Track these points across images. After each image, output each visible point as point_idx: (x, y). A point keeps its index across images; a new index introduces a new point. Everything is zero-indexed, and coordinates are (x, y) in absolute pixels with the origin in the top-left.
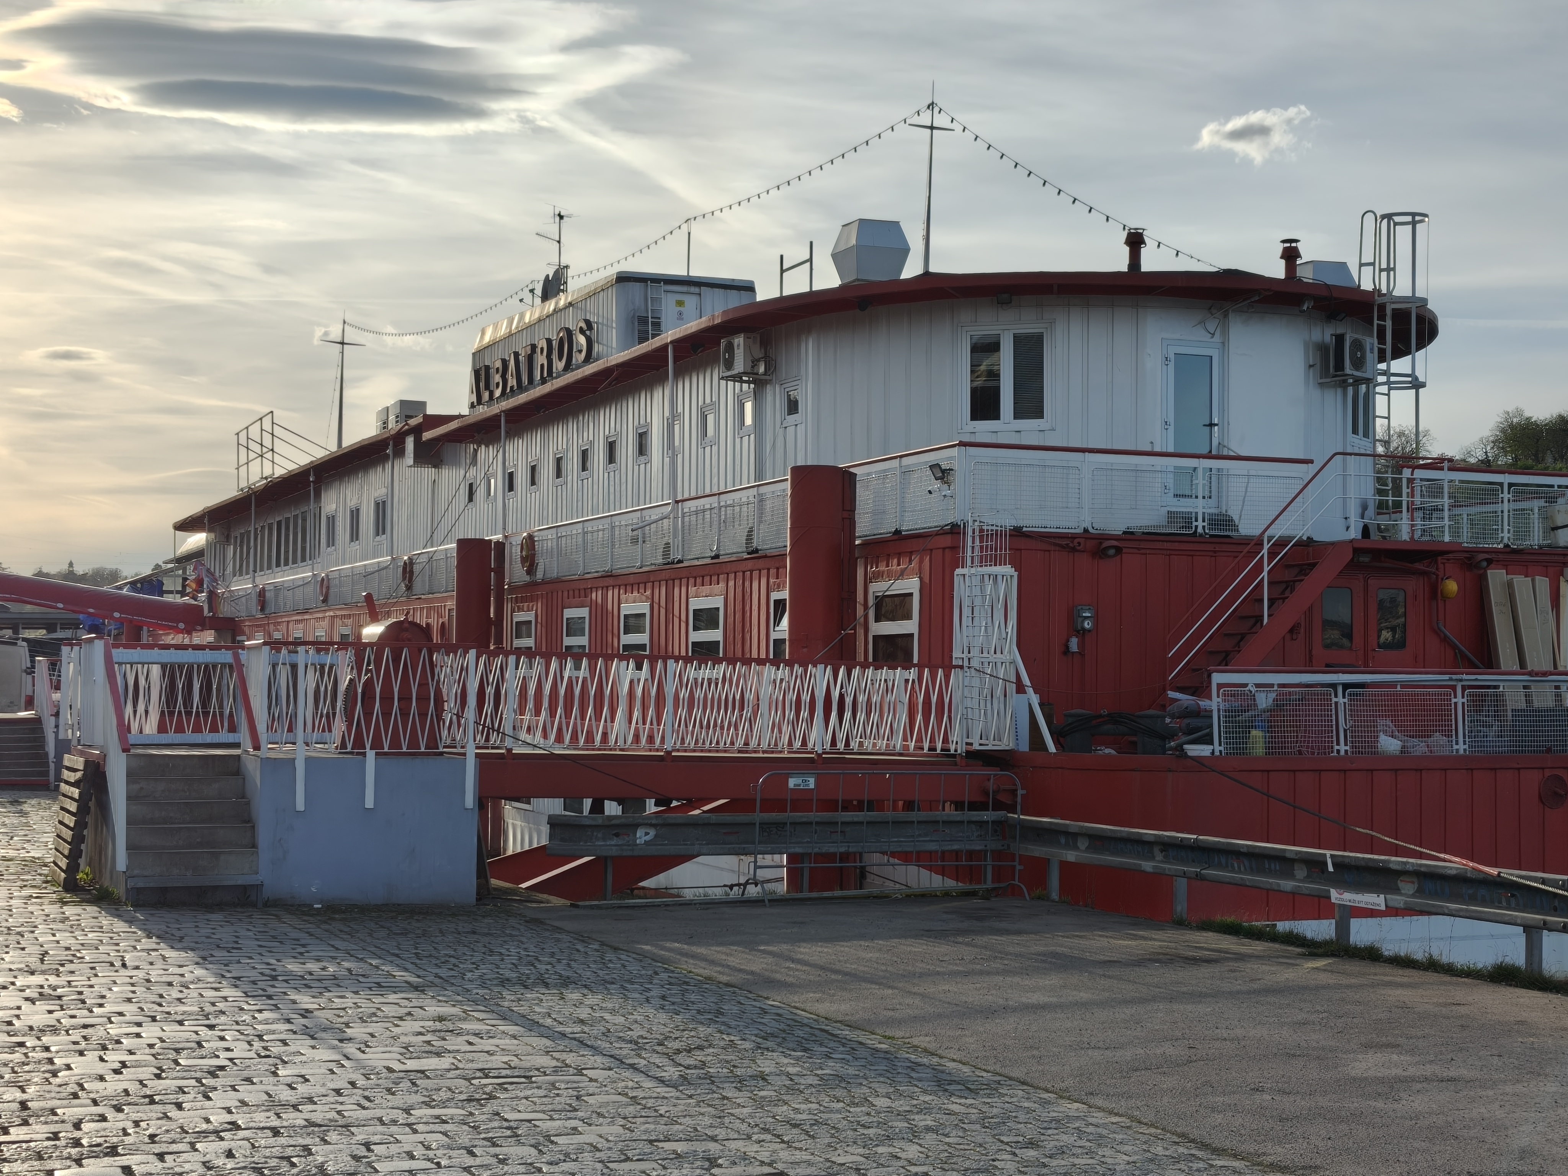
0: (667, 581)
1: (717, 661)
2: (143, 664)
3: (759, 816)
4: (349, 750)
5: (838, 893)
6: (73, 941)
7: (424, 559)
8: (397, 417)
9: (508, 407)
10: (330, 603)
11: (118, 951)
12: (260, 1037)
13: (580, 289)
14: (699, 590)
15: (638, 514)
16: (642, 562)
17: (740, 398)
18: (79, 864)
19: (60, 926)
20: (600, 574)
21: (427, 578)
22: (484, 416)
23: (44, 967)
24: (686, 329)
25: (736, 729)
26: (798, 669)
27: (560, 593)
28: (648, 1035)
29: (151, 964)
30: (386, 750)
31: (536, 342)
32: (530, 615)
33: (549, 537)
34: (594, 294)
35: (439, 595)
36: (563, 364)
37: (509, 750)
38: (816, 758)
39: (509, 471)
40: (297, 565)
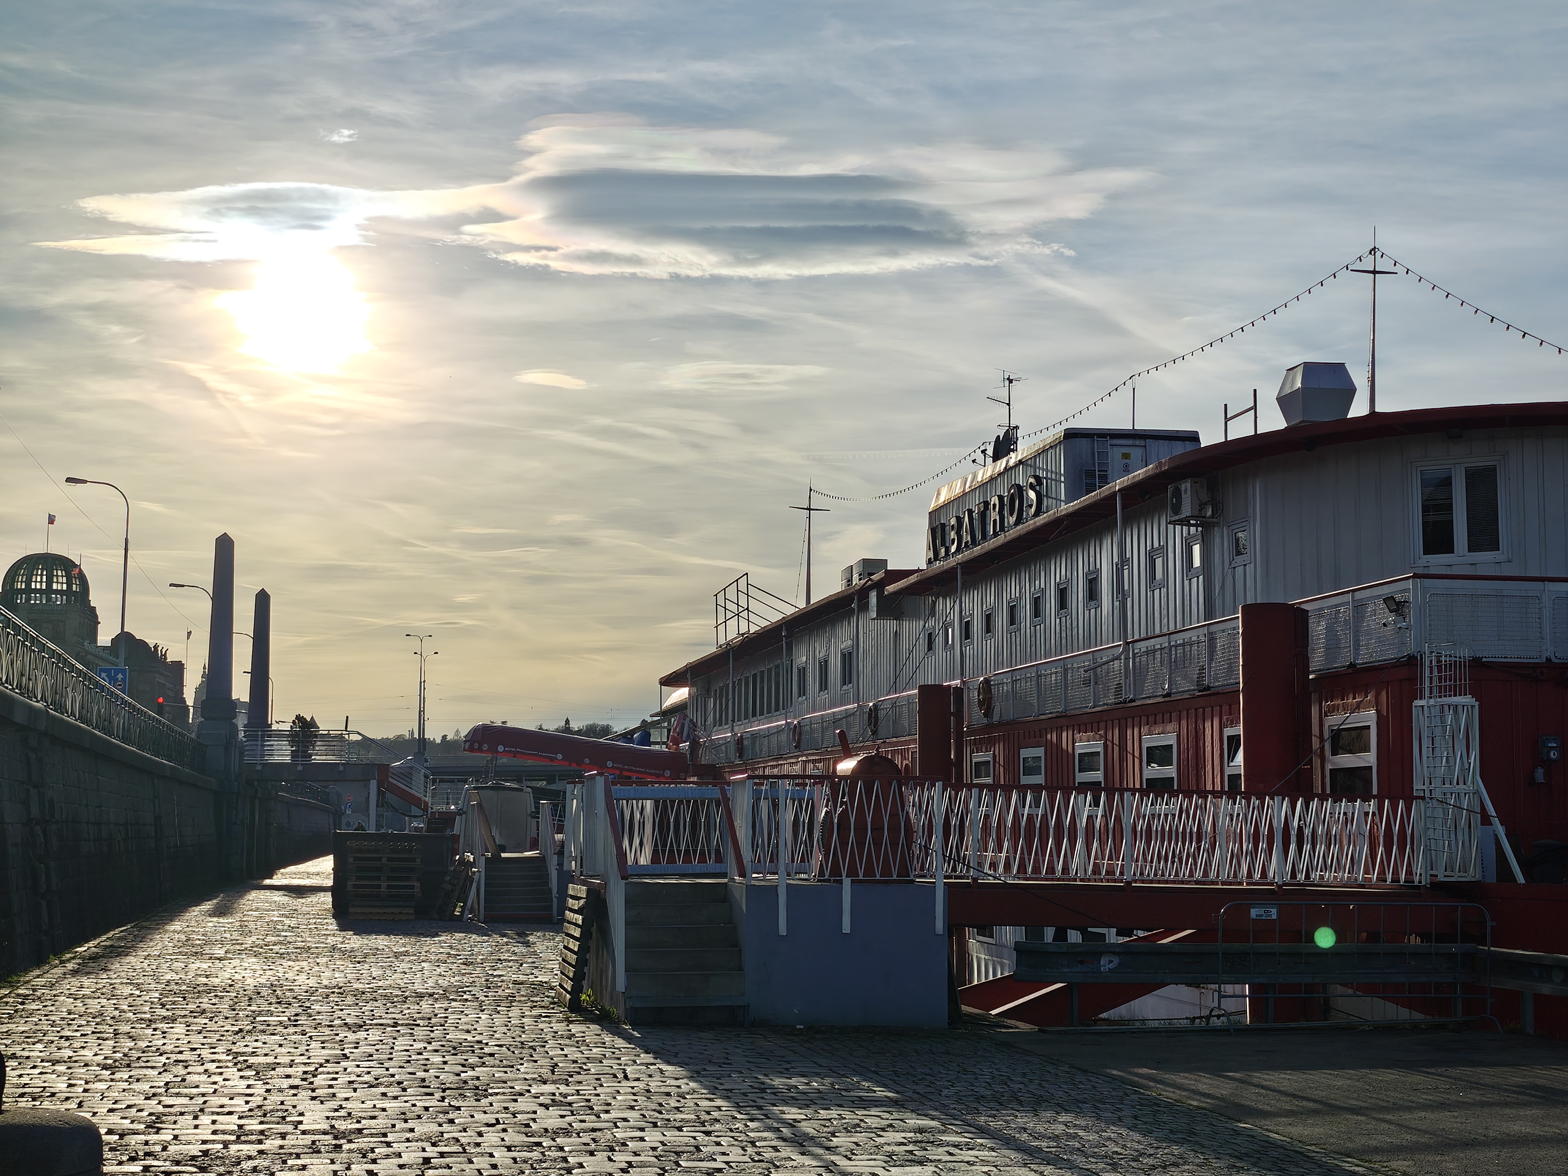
0: (1119, 720)
1: (1173, 794)
2: (638, 800)
3: (1221, 946)
4: (826, 878)
5: (1304, 1024)
6: (580, 1055)
7: (888, 705)
8: (860, 575)
9: (964, 559)
10: (803, 746)
11: (620, 1065)
12: (753, 1143)
13: (1030, 448)
14: (1152, 729)
15: (1090, 656)
16: (1094, 702)
17: (1188, 541)
18: (582, 987)
19: (568, 1042)
20: (1054, 715)
21: (891, 723)
22: (941, 570)
23: (555, 1077)
24: (1134, 477)
25: (1195, 861)
26: (1254, 800)
27: (1017, 734)
28: (1122, 1151)
29: (650, 1076)
30: (861, 877)
31: (989, 500)
32: (988, 756)
33: (1005, 680)
34: (1043, 451)
35: (903, 739)
36: (1015, 519)
37: (975, 880)
38: (1276, 889)
39: (965, 620)
40: (771, 714)
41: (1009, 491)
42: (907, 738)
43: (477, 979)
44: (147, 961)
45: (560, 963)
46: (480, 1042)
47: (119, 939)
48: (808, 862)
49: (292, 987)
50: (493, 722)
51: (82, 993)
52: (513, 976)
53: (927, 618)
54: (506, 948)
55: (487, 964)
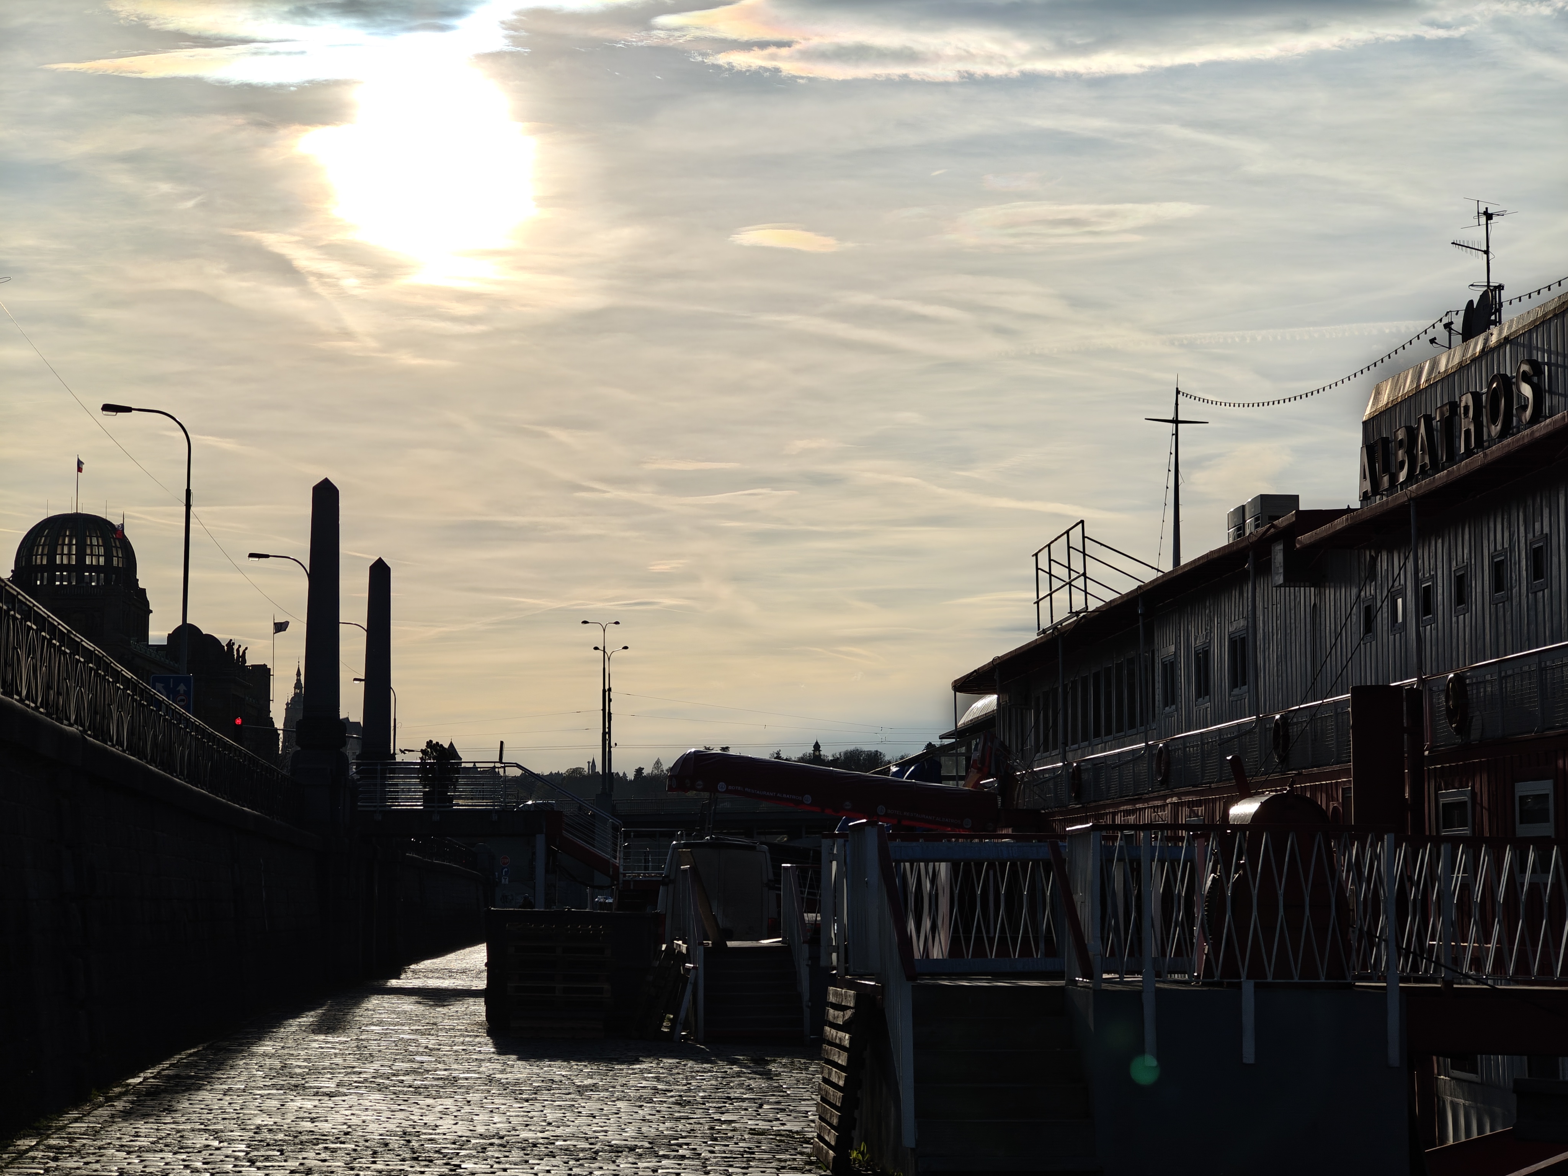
2: (927, 861)
4: (1217, 980)
7: (1304, 717)
8: (1257, 519)
9: (1420, 491)
10: (1173, 782)
13: (1521, 318)
18: (852, 1139)
21: (1309, 744)
22: (1385, 508)
27: (1509, 760)
30: (1270, 980)
31: (1457, 399)
32: (1463, 793)
33: (1488, 677)
34: (1543, 322)
35: (1328, 769)
36: (1499, 428)
37: (1448, 983)
39: (1423, 586)
40: (1123, 733)
41: (1489, 385)
42: (1336, 767)
43: (696, 1127)
44: (228, 1098)
45: (818, 1104)
47: (188, 1066)
48: (1188, 956)
49: (433, 1136)
50: (709, 749)
51: (138, 1143)
52: (750, 1122)
53: (1362, 583)
54: (737, 1081)
55: (711, 1105)
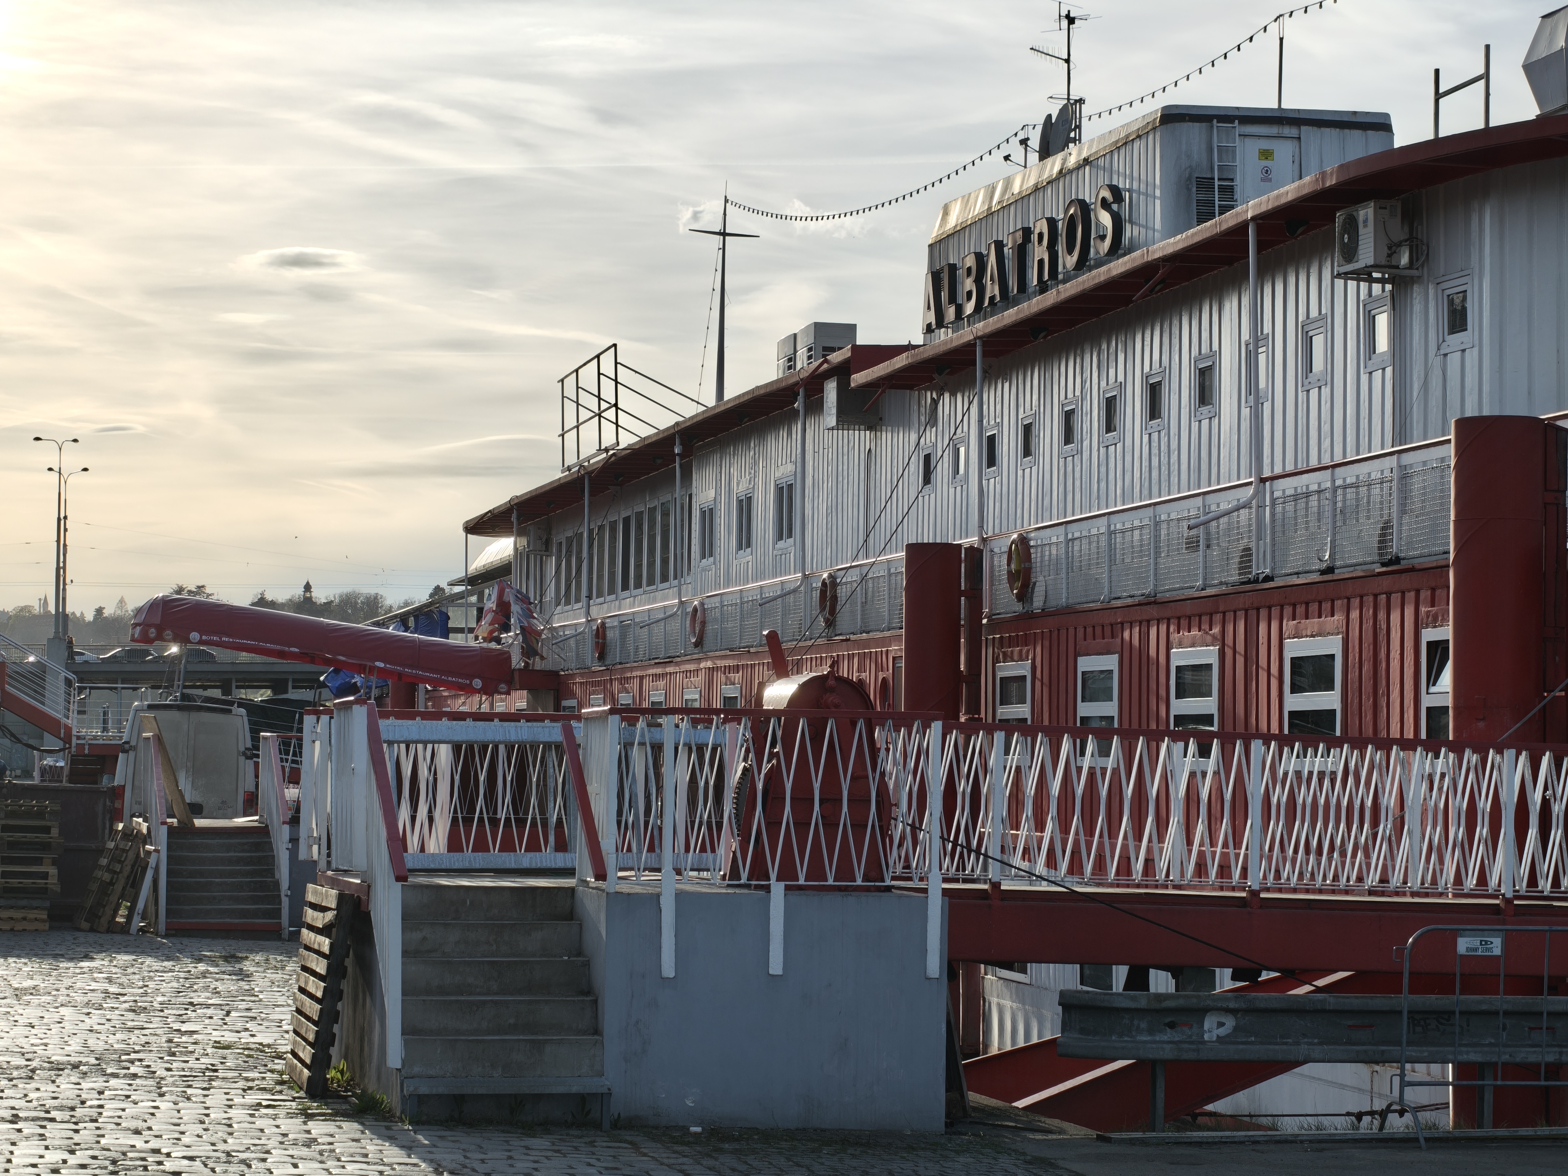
0: (1246, 611)
1: (1334, 743)
2: (425, 743)
3: (1406, 1000)
4: (742, 882)
5: (1544, 1130)
7: (853, 576)
8: (810, 350)
9: (988, 330)
10: (707, 647)
13: (1102, 137)
14: (1302, 626)
15: (1199, 501)
16: (1205, 579)
17: (1368, 308)
18: (330, 1057)
19: (305, 1152)
20: (1136, 600)
21: (859, 608)
22: (949, 346)
24: (1278, 197)
25: (1367, 856)
26: (1471, 757)
27: (1071, 631)
30: (801, 881)
31: (1031, 225)
32: (1023, 667)
33: (1054, 539)
34: (1126, 143)
35: (879, 635)
36: (1075, 260)
37: (996, 884)
38: (1503, 906)
39: (988, 434)
40: (654, 587)
41: (1066, 210)
42: (887, 634)
43: (152, 1039)
45: (292, 1013)
46: (157, 1151)
48: (713, 852)
52: (215, 1033)
53: (922, 429)
54: (201, 982)
55: (170, 1012)
